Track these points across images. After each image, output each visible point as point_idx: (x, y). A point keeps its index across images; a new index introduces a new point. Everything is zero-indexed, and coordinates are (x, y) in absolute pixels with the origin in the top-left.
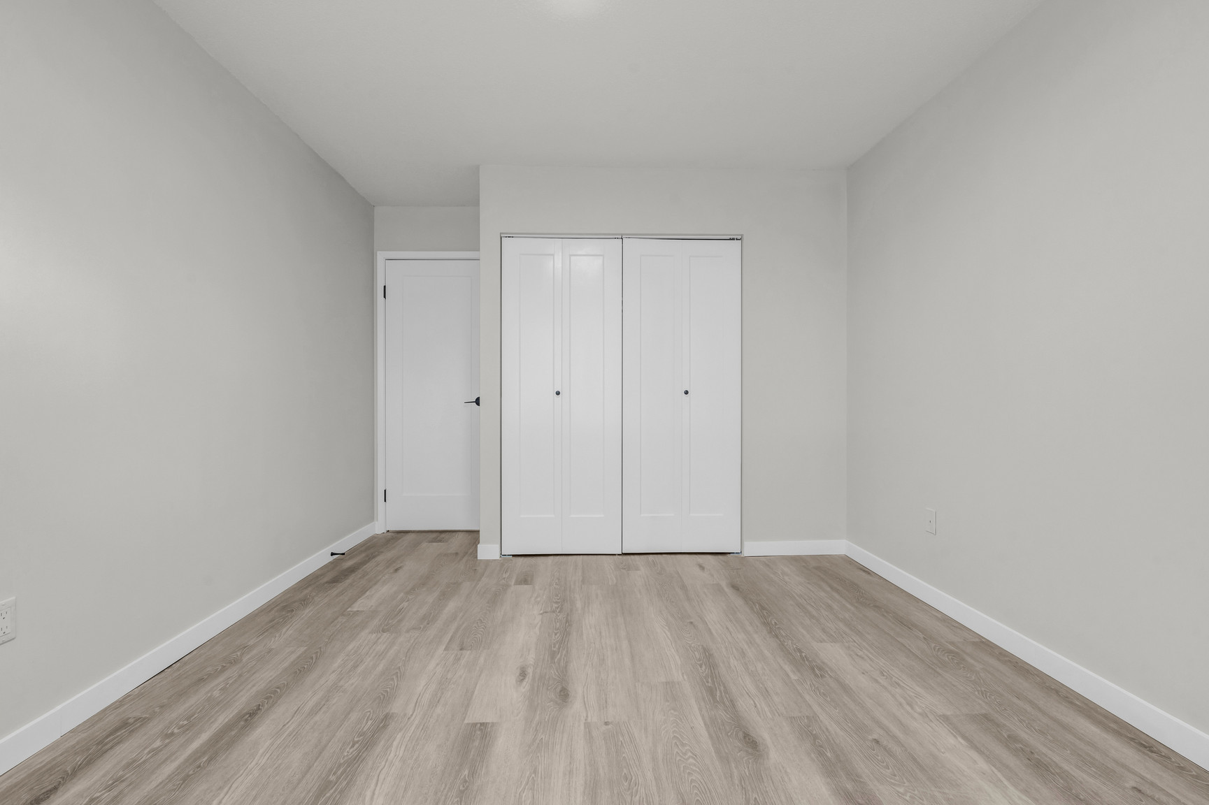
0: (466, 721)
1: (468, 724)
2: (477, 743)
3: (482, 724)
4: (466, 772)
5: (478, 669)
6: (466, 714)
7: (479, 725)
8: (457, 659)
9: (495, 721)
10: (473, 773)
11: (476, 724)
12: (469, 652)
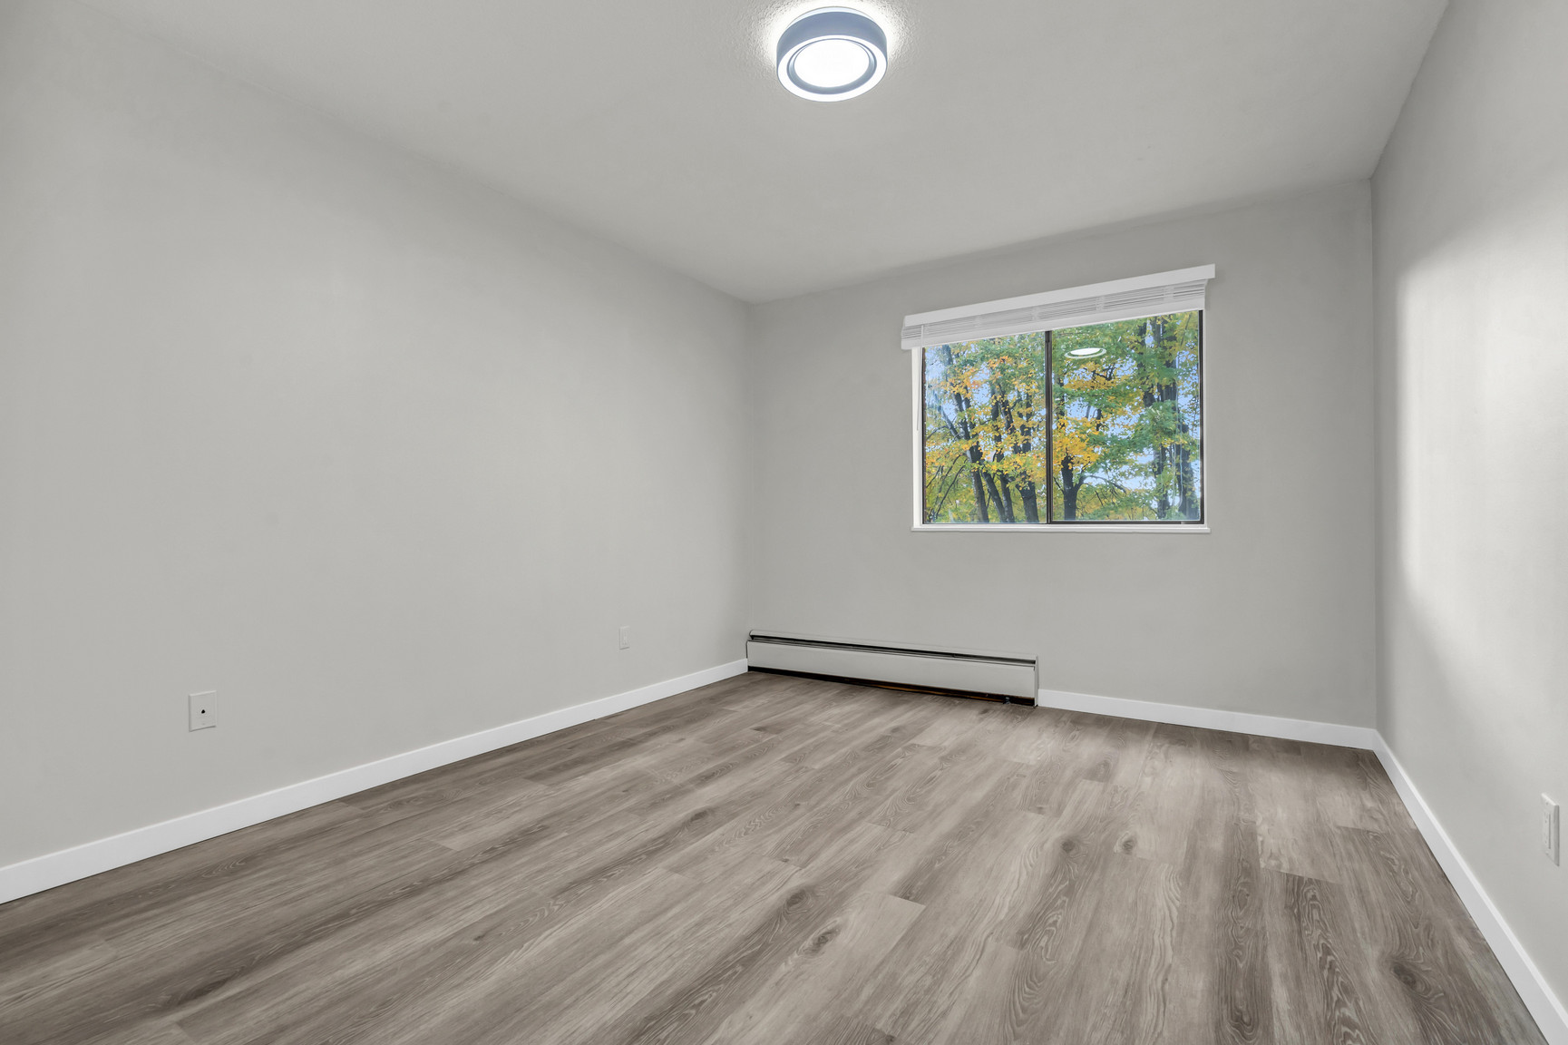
0: (923, 907)
1: (922, 903)
2: (919, 883)
3: (907, 898)
4: (937, 865)
5: (880, 977)
6: (921, 915)
7: (911, 898)
8: (907, 1012)
9: (891, 897)
10: (931, 863)
11: (914, 900)
12: (879, 1026)
